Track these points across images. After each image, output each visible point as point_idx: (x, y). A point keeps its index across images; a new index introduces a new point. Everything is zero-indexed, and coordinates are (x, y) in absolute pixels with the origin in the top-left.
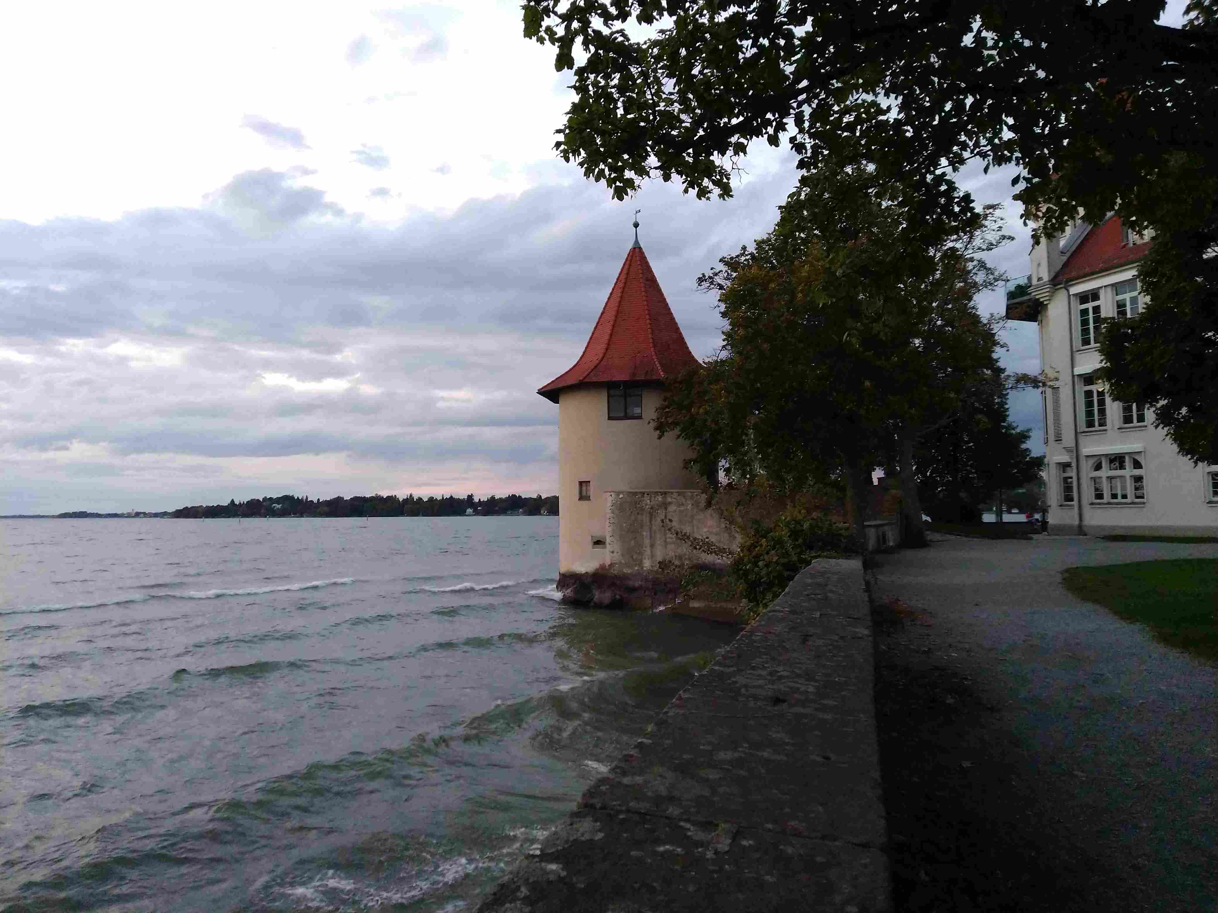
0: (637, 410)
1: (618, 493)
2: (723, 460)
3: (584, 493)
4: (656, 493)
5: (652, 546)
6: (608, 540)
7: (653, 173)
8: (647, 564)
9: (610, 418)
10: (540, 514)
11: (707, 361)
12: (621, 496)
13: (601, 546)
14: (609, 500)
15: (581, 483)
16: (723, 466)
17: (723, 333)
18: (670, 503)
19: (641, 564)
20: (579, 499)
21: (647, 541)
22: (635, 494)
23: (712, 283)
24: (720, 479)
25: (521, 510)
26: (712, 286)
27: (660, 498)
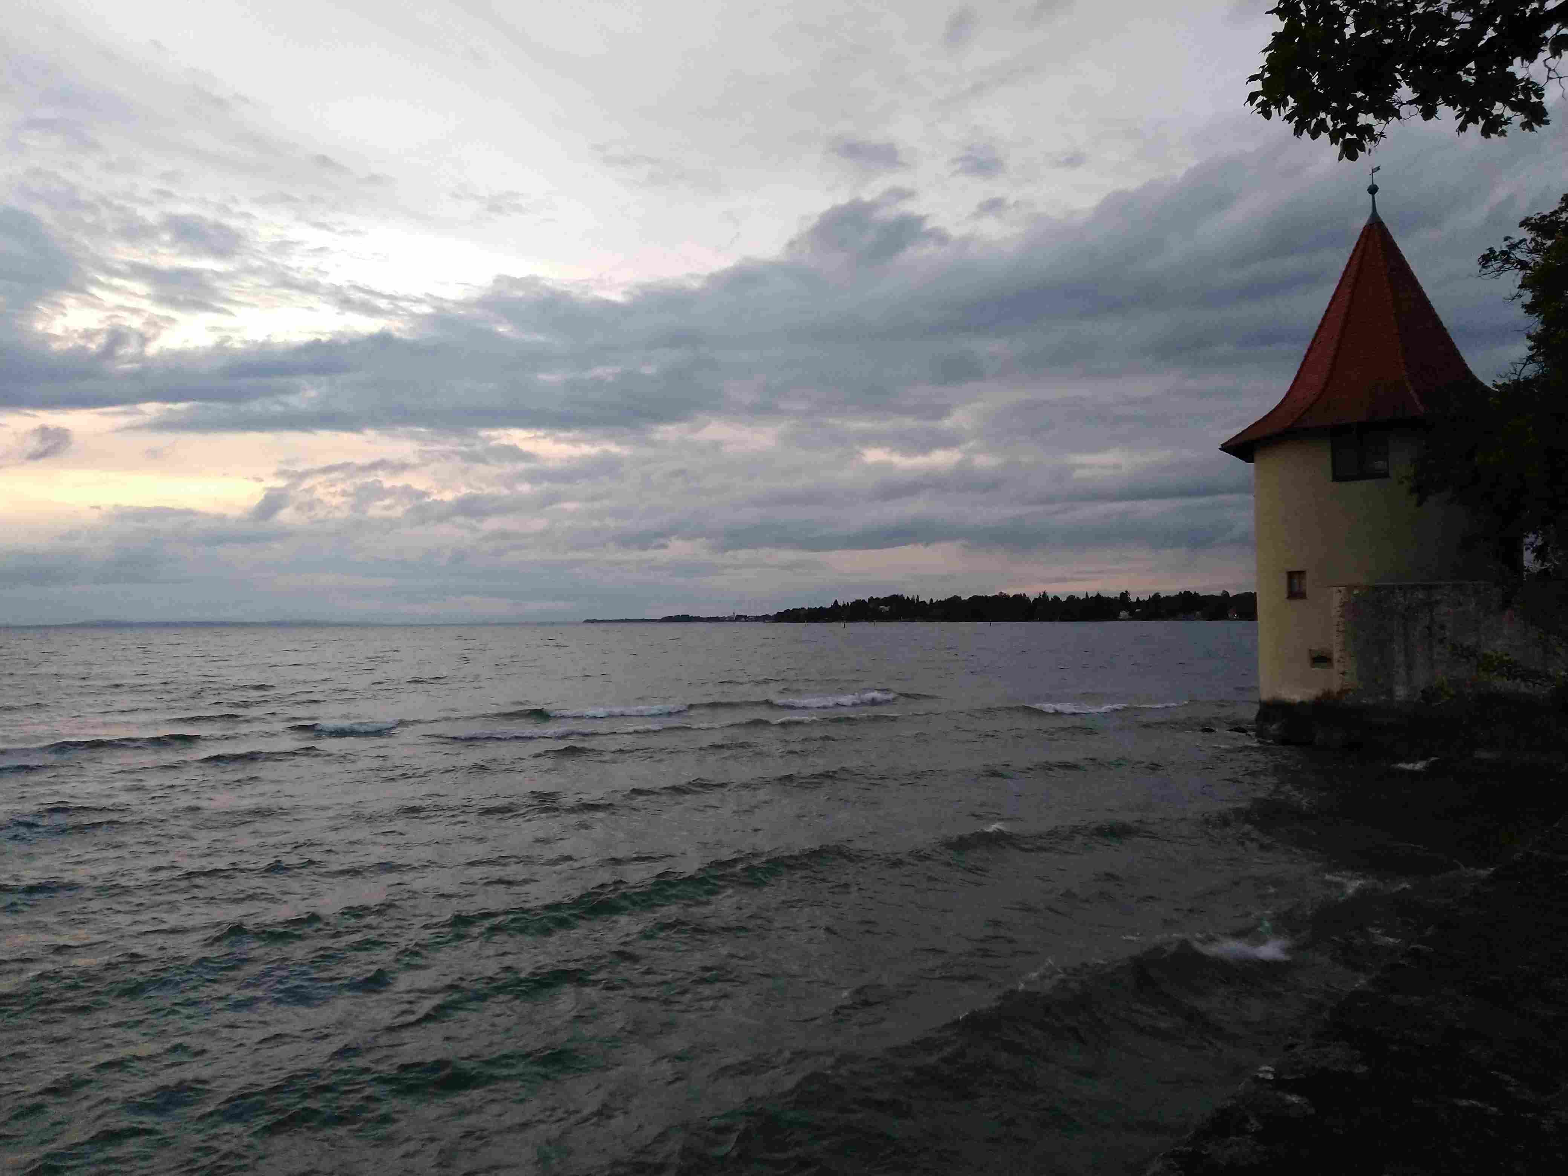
0: (1380, 465)
1: (1350, 588)
2: (1530, 535)
3: (1296, 589)
4: (1414, 587)
5: (1410, 667)
6: (1336, 656)
7: (1404, 111)
8: (1401, 692)
9: (1336, 478)
10: (1227, 618)
11: (1500, 383)
12: (1356, 592)
13: (1325, 664)
14: (1336, 598)
15: (1291, 575)
16: (1532, 544)
17: (1529, 337)
18: (1437, 602)
19: (1390, 692)
20: (1289, 597)
21: (1400, 659)
22: (1377, 589)
23: (1507, 261)
24: (1525, 564)
25: (1198, 613)
26: (1508, 266)
27: (1421, 595)
